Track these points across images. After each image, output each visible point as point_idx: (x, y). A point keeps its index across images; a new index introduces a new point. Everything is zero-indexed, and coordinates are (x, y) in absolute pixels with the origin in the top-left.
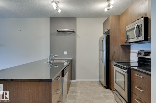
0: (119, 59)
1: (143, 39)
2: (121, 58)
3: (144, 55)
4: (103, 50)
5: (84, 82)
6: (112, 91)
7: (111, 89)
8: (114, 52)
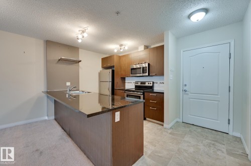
1: (148, 75)
3: (141, 84)
4: (109, 81)
8: (118, 82)
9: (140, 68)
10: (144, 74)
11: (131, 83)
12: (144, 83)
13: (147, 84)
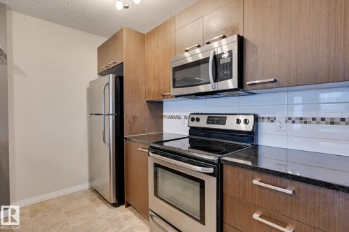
0: (144, 132)
1: (236, 87)
2: (146, 130)
3: (208, 123)
4: (107, 112)
5: (42, 204)
6: (131, 210)
7: (128, 205)
8: (134, 117)
9: (206, 61)
10: (221, 85)
11: (179, 117)
12: (221, 119)
13: (231, 124)
